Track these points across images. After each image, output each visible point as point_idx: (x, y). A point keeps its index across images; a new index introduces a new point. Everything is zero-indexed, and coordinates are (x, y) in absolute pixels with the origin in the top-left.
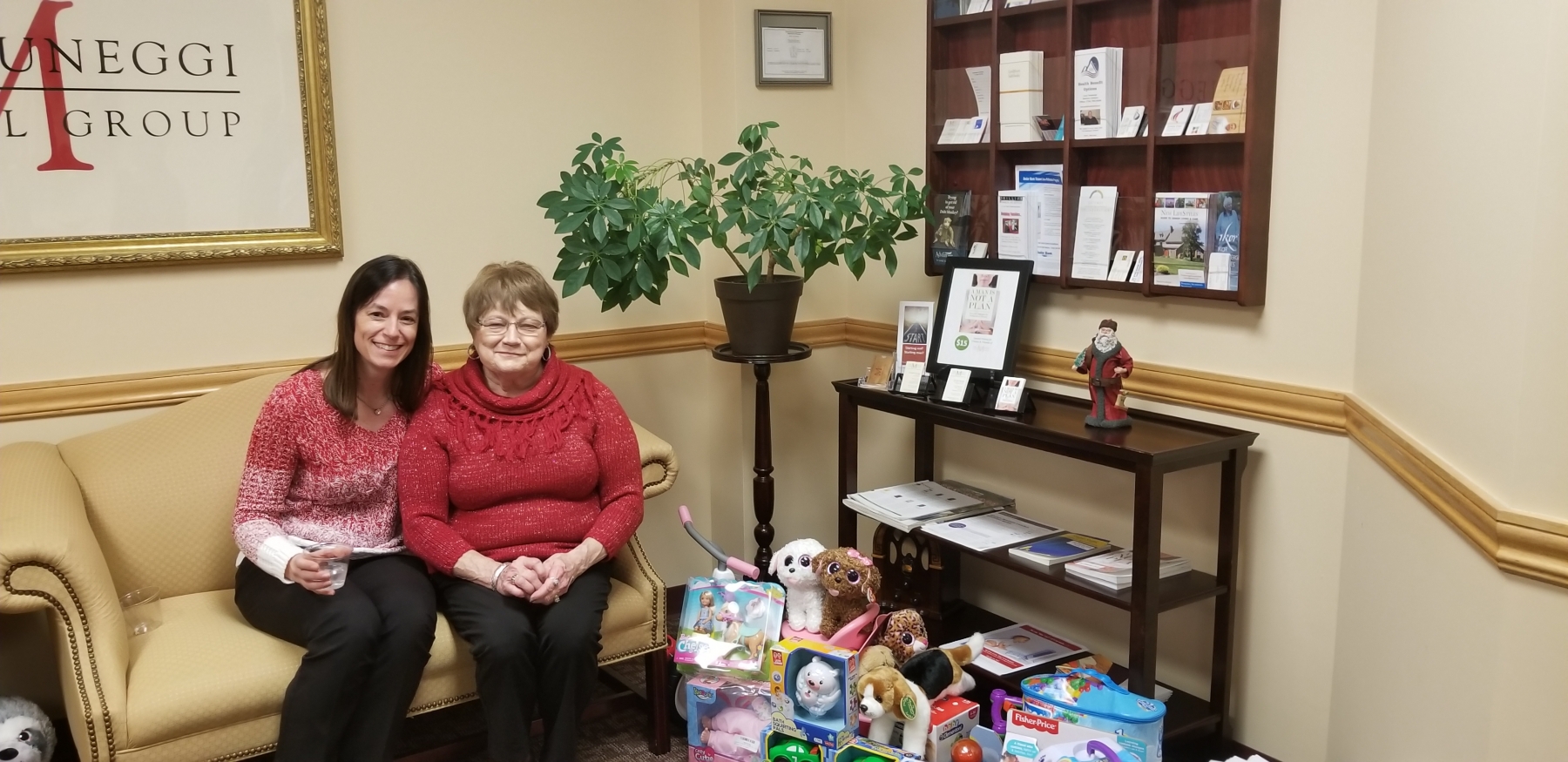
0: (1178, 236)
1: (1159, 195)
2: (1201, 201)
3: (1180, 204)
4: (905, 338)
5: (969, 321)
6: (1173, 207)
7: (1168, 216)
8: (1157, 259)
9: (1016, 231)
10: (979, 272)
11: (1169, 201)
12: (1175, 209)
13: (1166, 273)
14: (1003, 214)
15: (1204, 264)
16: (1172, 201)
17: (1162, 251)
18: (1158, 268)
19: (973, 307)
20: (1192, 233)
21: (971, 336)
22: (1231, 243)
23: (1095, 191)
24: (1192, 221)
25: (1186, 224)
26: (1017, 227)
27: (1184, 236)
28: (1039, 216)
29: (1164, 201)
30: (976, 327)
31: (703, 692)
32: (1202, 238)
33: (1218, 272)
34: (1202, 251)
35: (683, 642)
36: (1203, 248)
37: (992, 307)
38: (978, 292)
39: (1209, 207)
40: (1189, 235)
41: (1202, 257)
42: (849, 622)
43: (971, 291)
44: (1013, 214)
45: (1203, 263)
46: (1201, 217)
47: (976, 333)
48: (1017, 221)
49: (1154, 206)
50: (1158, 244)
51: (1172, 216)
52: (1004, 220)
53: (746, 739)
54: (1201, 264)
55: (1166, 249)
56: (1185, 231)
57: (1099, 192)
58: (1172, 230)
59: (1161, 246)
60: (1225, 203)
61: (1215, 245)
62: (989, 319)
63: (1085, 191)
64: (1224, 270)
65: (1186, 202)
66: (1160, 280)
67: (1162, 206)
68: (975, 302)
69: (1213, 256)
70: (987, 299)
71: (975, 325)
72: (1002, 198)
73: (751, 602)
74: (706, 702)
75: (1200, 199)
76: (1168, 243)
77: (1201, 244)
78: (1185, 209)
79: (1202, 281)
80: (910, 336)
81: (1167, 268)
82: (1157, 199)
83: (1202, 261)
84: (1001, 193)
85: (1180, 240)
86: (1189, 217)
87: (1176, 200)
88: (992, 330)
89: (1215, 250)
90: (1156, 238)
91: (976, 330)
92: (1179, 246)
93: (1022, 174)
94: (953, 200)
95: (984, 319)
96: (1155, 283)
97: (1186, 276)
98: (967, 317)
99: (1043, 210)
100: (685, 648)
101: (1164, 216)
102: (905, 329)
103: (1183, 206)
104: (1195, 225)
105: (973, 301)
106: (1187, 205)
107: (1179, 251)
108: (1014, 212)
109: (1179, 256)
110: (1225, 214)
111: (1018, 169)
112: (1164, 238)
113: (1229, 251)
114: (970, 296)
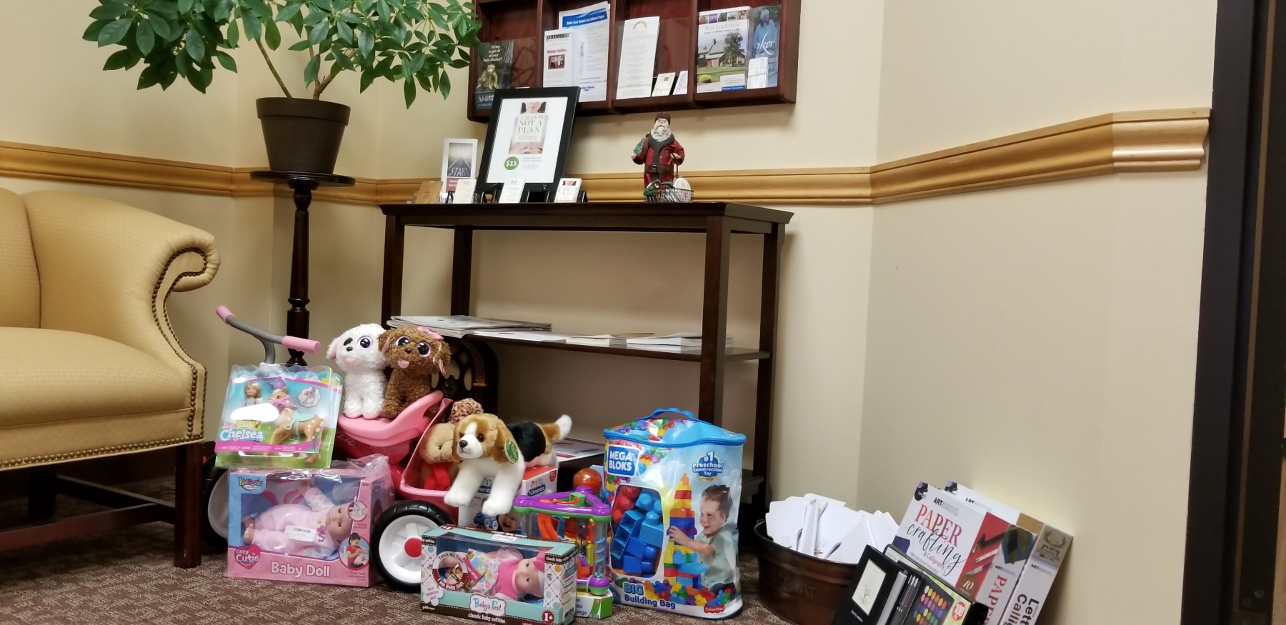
0: (721, 47)
1: (702, 14)
2: (742, 13)
3: (723, 18)
4: (449, 172)
5: (519, 143)
6: (716, 22)
7: (710, 31)
8: (700, 71)
9: (562, 65)
10: (528, 101)
11: (712, 18)
12: (718, 23)
13: (708, 81)
14: (548, 52)
15: (745, 68)
16: (715, 17)
17: (705, 63)
18: (701, 78)
19: (522, 131)
20: (734, 40)
21: (520, 157)
22: (768, 49)
23: (639, 23)
24: (734, 32)
25: (728, 35)
26: (563, 62)
27: (726, 46)
28: (582, 55)
29: (708, 18)
30: (525, 148)
31: (250, 482)
32: (743, 45)
33: (757, 75)
34: (743, 57)
35: (227, 431)
36: (745, 54)
37: (541, 130)
38: (527, 118)
39: (749, 18)
40: (731, 45)
41: (743, 62)
42: (415, 401)
43: (520, 119)
44: (559, 51)
45: (743, 68)
46: (743, 27)
47: (525, 153)
48: (563, 56)
49: (698, 23)
50: (701, 57)
51: (715, 30)
52: (550, 58)
53: (300, 530)
54: (742, 68)
55: (710, 60)
56: (727, 41)
57: (643, 23)
58: (715, 42)
59: (704, 58)
60: (762, 16)
61: (754, 53)
62: (538, 140)
63: (629, 24)
64: (763, 72)
65: (728, 16)
66: (702, 89)
67: (705, 23)
68: (524, 126)
69: (752, 61)
70: (536, 124)
71: (524, 146)
72: (549, 37)
73: (304, 392)
74: (254, 492)
75: (741, 11)
76: (710, 54)
77: (742, 50)
78: (727, 22)
79: (742, 83)
80: (454, 170)
81: (709, 77)
82: (700, 18)
83: (742, 65)
84: (547, 33)
85: (723, 50)
86: (731, 29)
87: (718, 15)
88: (541, 149)
89: (753, 57)
90: (699, 52)
91: (526, 150)
92: (722, 55)
93: (565, 19)
94: (497, 49)
95: (533, 141)
96: (698, 92)
97: (728, 81)
98: (516, 140)
99: (586, 50)
100: (229, 436)
101: (707, 31)
102: (450, 163)
103: (725, 20)
104: (737, 34)
105: (521, 126)
106: (729, 18)
107: (721, 60)
108: (560, 49)
109: (721, 64)
110: (762, 25)
111: (562, 15)
112: (707, 51)
113: (766, 55)
114: (519, 123)
